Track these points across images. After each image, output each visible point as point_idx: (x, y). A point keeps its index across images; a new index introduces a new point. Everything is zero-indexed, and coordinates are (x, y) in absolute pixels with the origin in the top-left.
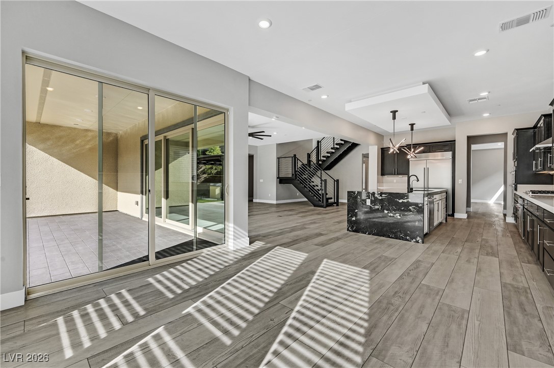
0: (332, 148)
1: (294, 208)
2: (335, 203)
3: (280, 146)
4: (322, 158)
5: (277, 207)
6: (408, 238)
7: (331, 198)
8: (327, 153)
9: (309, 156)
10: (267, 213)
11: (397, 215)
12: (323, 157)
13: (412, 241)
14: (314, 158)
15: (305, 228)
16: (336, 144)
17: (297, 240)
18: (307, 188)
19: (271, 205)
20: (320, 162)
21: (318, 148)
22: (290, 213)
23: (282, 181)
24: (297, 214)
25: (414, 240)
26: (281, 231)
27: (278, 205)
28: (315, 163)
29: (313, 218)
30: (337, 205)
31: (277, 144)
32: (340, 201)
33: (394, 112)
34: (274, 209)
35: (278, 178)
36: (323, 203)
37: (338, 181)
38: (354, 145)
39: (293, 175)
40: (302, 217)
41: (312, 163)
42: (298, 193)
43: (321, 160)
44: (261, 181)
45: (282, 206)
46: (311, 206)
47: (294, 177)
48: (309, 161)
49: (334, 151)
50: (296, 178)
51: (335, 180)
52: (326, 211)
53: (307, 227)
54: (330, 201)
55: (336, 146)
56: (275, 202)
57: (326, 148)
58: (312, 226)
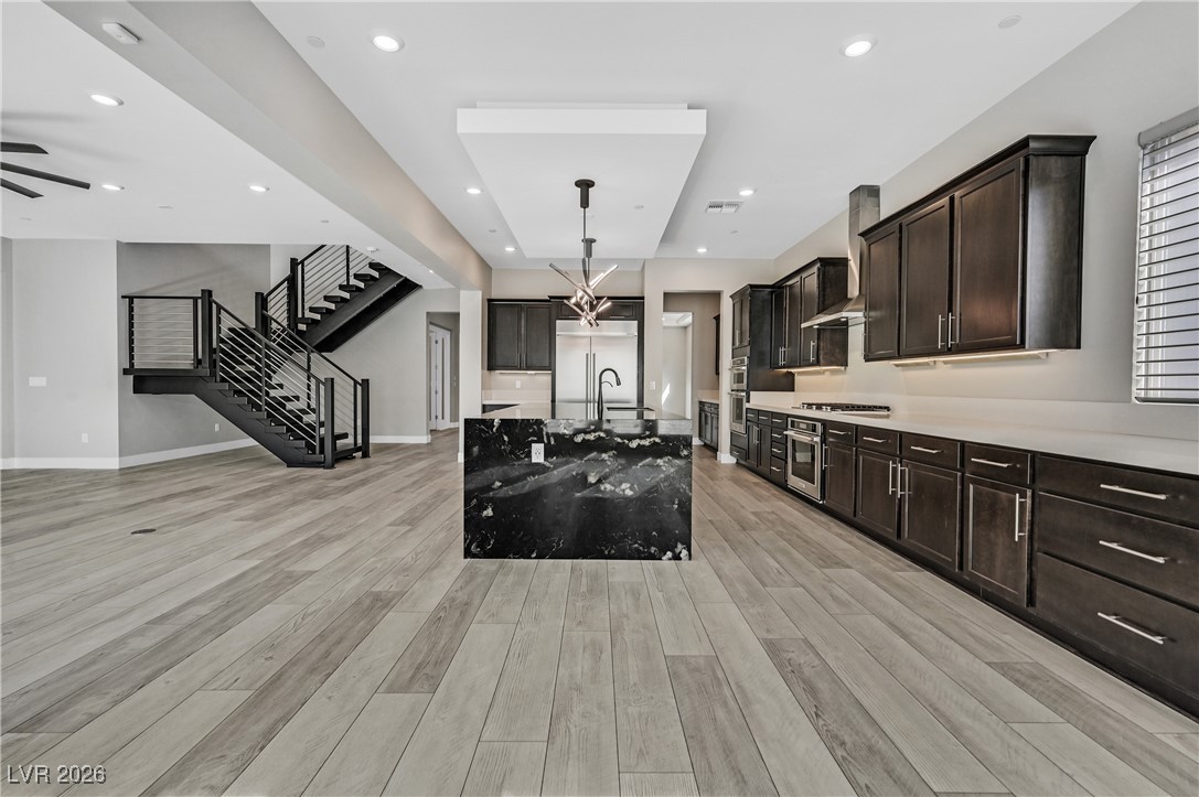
0: (341, 287)
1: (208, 481)
2: (357, 449)
3: (133, 252)
4: (308, 315)
5: (122, 485)
6: (653, 549)
7: (345, 436)
8: (326, 298)
9: (262, 301)
10: (67, 525)
11: (624, 486)
12: (312, 310)
13: (664, 558)
14: (278, 310)
15: (294, 579)
16: (356, 276)
17: (278, 678)
18: (259, 408)
19: (95, 479)
20: (302, 327)
21: (291, 281)
22: (197, 506)
23: (145, 381)
24: (228, 508)
25: (669, 554)
26: (167, 629)
27: (129, 476)
28: (285, 323)
29: (303, 519)
30: (366, 455)
31: (119, 244)
32: (374, 439)
33: (585, 185)
34: (110, 496)
35: (126, 372)
36: (322, 452)
37: (365, 383)
38: (407, 287)
39: (199, 362)
40: (256, 518)
41: (274, 326)
42: (219, 423)
43: (304, 320)
44: (37, 381)
45: (152, 476)
46: (275, 464)
47: (205, 370)
48: (264, 321)
49: (347, 295)
50: (213, 374)
51: (356, 382)
52: (338, 478)
53: (300, 567)
54: (339, 443)
55: (353, 281)
56: (113, 463)
57: (321, 285)
58: (320, 560)
